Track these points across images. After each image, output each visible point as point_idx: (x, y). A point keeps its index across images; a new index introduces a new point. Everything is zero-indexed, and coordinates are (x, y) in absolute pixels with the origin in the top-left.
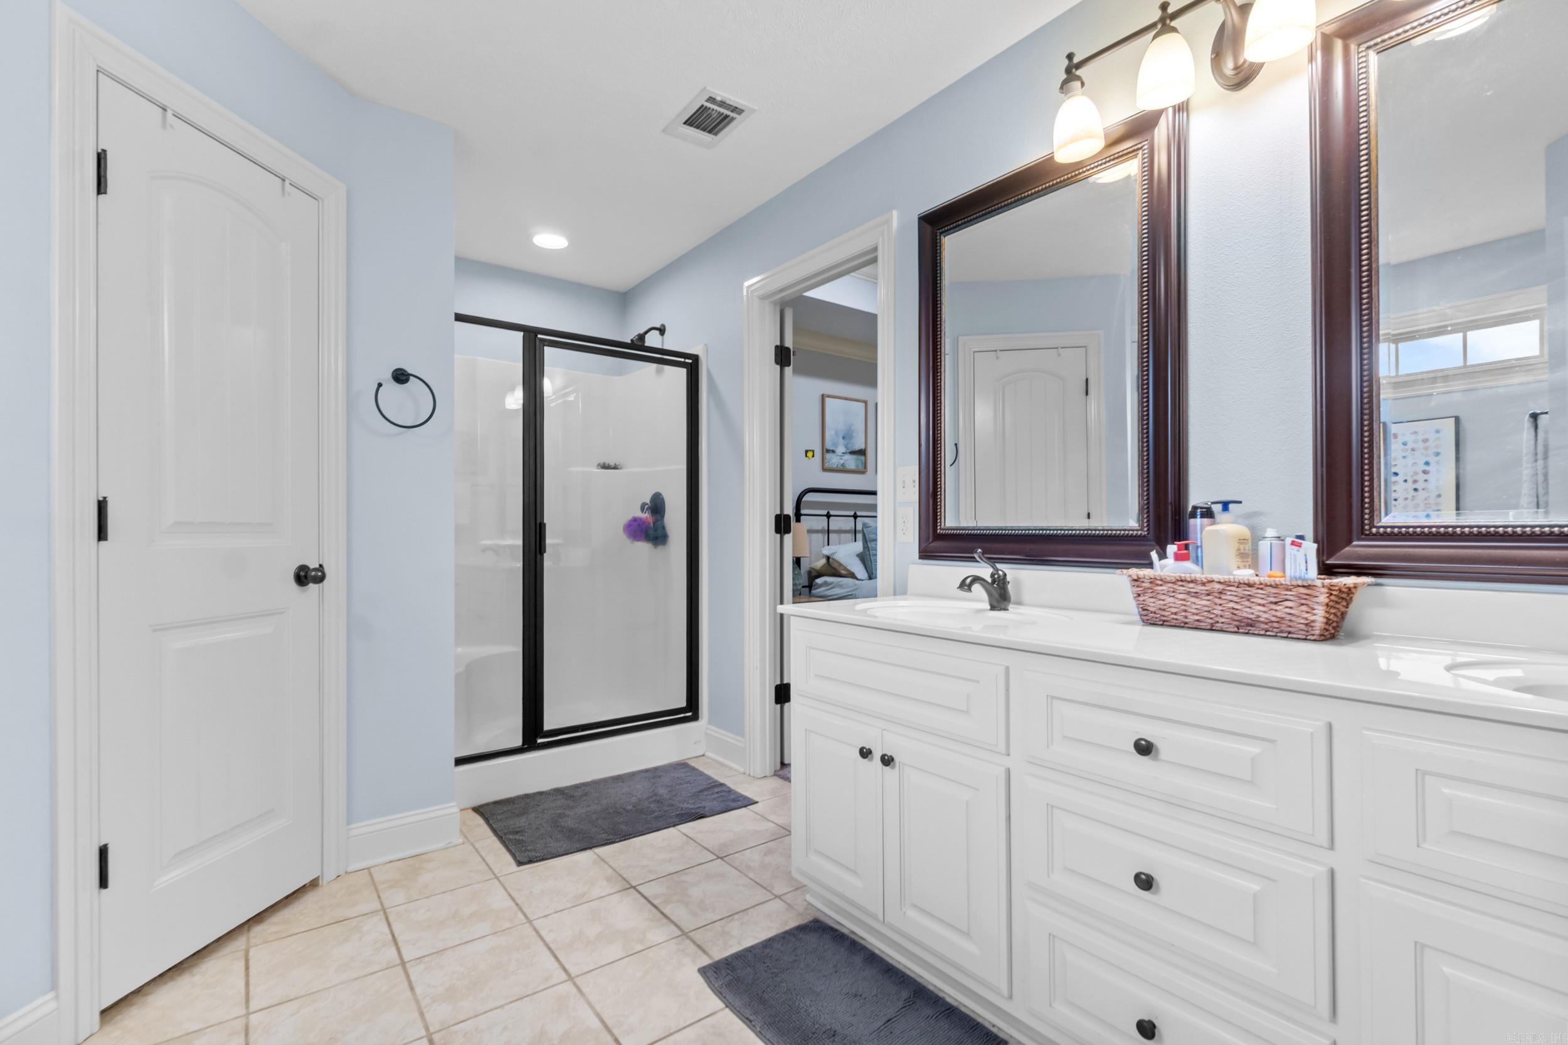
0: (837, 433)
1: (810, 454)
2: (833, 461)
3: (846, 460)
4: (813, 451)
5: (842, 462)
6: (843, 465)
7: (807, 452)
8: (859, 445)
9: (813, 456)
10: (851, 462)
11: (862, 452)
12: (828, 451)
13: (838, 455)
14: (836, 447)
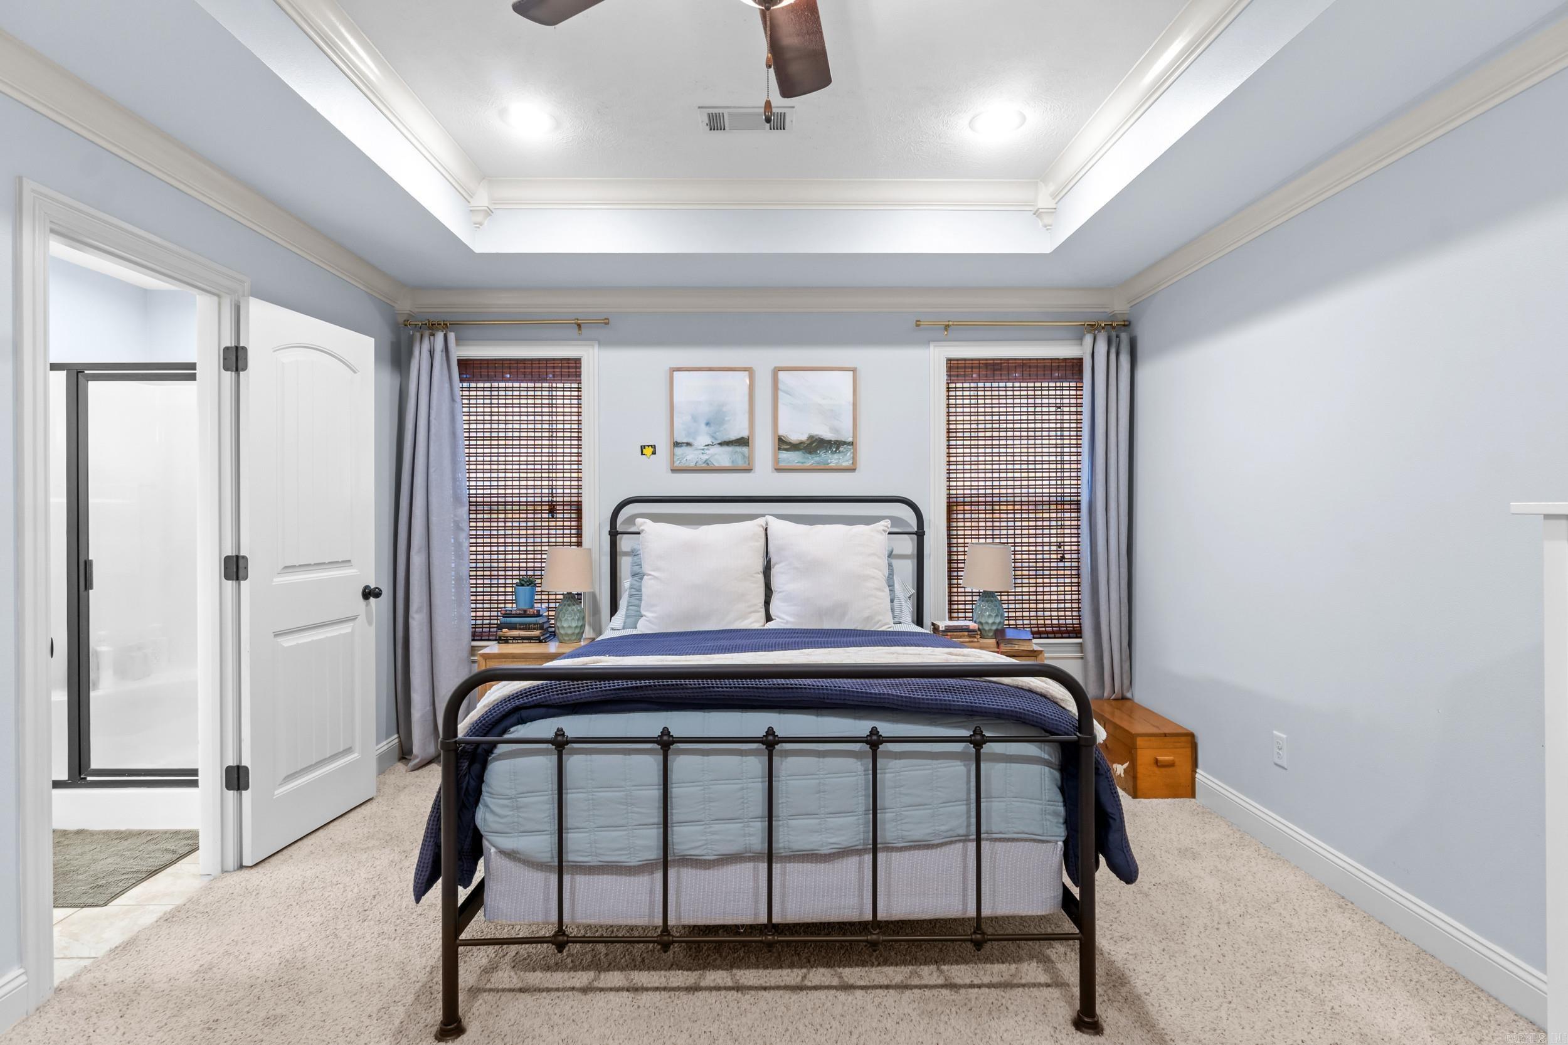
0: (695, 419)
1: (648, 451)
2: (688, 458)
3: (713, 455)
4: (654, 447)
5: (705, 457)
6: (706, 462)
7: (643, 448)
8: (739, 429)
9: (654, 453)
10: (723, 457)
11: (743, 442)
12: (677, 444)
13: (697, 449)
14: (695, 439)
